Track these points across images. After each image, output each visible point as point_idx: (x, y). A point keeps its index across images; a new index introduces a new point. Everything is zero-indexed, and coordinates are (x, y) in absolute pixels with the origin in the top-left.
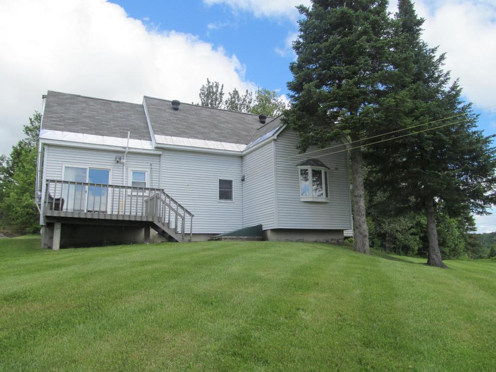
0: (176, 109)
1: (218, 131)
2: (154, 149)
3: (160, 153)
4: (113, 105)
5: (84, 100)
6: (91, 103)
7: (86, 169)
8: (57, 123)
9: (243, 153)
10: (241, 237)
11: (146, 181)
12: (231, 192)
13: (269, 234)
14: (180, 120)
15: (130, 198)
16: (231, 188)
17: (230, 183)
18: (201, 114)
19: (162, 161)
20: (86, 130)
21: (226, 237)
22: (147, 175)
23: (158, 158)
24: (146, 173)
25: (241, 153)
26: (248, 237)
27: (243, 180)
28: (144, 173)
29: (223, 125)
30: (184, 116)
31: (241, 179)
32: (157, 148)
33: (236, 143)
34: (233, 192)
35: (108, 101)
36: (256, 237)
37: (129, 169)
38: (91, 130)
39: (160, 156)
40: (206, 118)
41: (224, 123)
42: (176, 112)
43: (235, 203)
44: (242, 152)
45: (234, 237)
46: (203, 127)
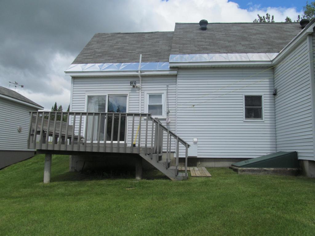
0: (204, 29)
1: (247, 43)
2: (169, 69)
3: (175, 72)
4: (146, 36)
5: (121, 35)
6: (127, 37)
7: (106, 96)
8: (87, 57)
9: (274, 62)
10: (265, 169)
11: (163, 104)
12: (261, 109)
13: (307, 165)
14: (205, 38)
15: (146, 122)
16: (260, 105)
17: (258, 99)
18: (230, 30)
19: (178, 81)
20: (109, 60)
21: (244, 169)
22: (164, 97)
23: (175, 78)
24: (163, 95)
25: (270, 63)
26: (275, 169)
27: (275, 94)
28: (160, 96)
29: (254, 37)
30: (211, 34)
31: (272, 93)
32: (172, 68)
33: (266, 52)
34: (263, 109)
35: (143, 33)
36: (288, 169)
37: (146, 92)
38: (114, 59)
39: (176, 76)
40: (235, 32)
41: (255, 34)
42: (204, 32)
43: (265, 122)
44: (272, 61)
45: (255, 169)
46: (229, 42)
